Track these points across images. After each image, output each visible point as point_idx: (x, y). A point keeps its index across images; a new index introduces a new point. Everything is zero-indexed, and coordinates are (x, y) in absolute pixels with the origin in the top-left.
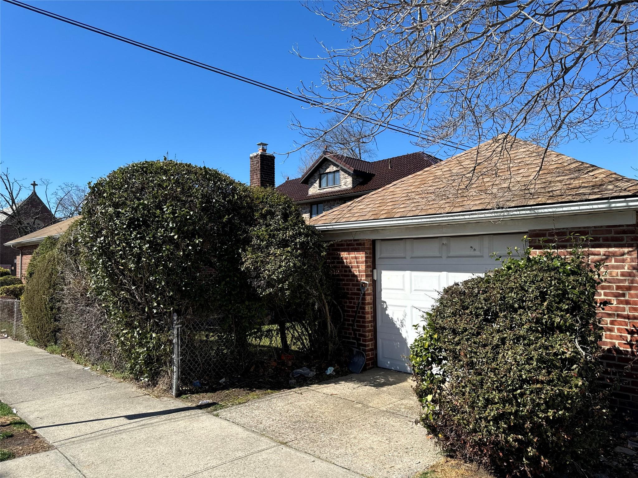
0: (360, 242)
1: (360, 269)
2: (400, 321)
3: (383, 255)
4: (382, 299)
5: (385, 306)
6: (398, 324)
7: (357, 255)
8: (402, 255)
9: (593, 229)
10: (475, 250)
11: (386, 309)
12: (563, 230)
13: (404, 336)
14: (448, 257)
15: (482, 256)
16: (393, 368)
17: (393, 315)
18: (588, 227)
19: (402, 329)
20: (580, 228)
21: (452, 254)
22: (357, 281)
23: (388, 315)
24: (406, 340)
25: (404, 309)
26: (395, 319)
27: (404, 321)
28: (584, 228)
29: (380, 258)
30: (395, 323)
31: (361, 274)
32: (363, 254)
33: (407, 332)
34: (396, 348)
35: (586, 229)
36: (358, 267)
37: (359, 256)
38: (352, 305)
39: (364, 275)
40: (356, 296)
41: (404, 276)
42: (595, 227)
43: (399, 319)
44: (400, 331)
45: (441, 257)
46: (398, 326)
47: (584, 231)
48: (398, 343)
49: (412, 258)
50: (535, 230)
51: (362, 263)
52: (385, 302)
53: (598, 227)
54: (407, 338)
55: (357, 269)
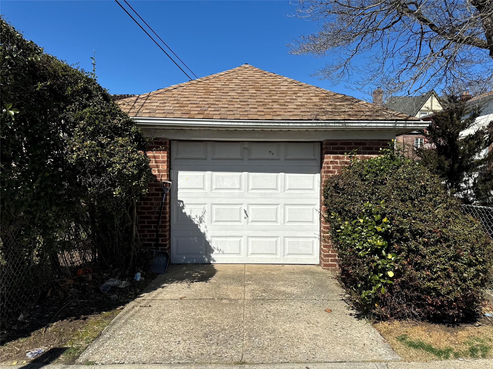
0: (160, 140)
1: (160, 168)
2: (199, 218)
3: (179, 156)
4: (179, 199)
5: (181, 205)
6: (196, 221)
7: (156, 155)
8: (202, 156)
9: (369, 141)
10: (273, 154)
11: (183, 208)
12: (350, 141)
13: (202, 231)
14: (249, 159)
15: (279, 159)
16: (189, 262)
17: (191, 213)
18: (366, 140)
19: (201, 224)
20: (361, 140)
21: (253, 157)
22: (156, 181)
23: (185, 213)
24: (204, 234)
25: (202, 206)
26: (193, 216)
27: (203, 217)
28: (364, 140)
29: (176, 159)
30: (193, 220)
31: (161, 173)
32: (164, 153)
33: (206, 227)
34: (193, 243)
35: (365, 141)
36: (157, 166)
37: (159, 156)
38: (149, 206)
39: (165, 175)
40: (153, 197)
41: (204, 176)
42: (371, 140)
43: (198, 216)
44: (199, 227)
45: (242, 159)
46: (196, 223)
47: (364, 142)
48: (196, 238)
49: (213, 159)
50: (330, 140)
51: (163, 162)
52: (182, 202)
53: (373, 140)
54: (206, 232)
55: (156, 169)
